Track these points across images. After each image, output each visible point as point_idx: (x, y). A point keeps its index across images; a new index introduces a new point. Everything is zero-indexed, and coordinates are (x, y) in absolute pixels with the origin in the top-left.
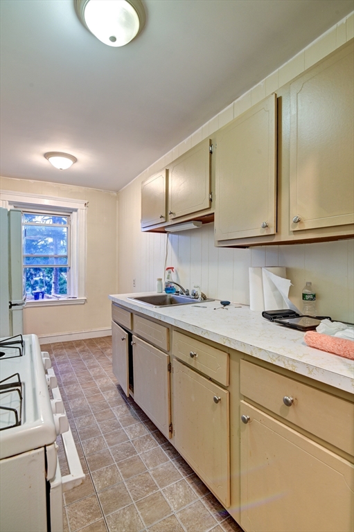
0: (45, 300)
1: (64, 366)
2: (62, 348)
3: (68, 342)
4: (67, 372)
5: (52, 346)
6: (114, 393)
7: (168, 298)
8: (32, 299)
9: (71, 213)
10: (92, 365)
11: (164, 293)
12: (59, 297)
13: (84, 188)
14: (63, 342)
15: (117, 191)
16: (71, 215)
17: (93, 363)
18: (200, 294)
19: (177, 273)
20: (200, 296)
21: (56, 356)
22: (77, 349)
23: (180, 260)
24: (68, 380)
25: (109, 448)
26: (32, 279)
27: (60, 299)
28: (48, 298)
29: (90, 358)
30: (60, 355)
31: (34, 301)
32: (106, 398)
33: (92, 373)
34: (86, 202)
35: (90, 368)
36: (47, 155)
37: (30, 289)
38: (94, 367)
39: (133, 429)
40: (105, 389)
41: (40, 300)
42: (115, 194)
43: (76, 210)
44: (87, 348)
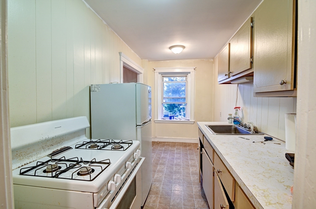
0: (175, 120)
1: (179, 155)
2: (181, 146)
3: (185, 143)
4: (179, 159)
5: (177, 144)
6: (197, 178)
7: (233, 127)
8: (169, 119)
9: (187, 74)
10: (192, 158)
11: (233, 124)
12: (181, 119)
13: (193, 60)
14: (182, 143)
15: (213, 58)
16: (188, 76)
17: (193, 157)
18: (252, 128)
19: (242, 111)
20: (252, 130)
21: (177, 149)
22: (188, 148)
23: (245, 103)
24: (178, 163)
25: (183, 206)
26: (179, 107)
27: (181, 120)
28: (176, 119)
29: (192, 154)
30: (179, 149)
31: (169, 120)
32: (192, 179)
33: (190, 163)
34: (195, 68)
35: (191, 159)
36: (170, 48)
37: (178, 111)
38: (193, 160)
39: (200, 202)
40: (193, 174)
41: (172, 120)
42: (212, 60)
43: (190, 73)
44: (193, 148)
